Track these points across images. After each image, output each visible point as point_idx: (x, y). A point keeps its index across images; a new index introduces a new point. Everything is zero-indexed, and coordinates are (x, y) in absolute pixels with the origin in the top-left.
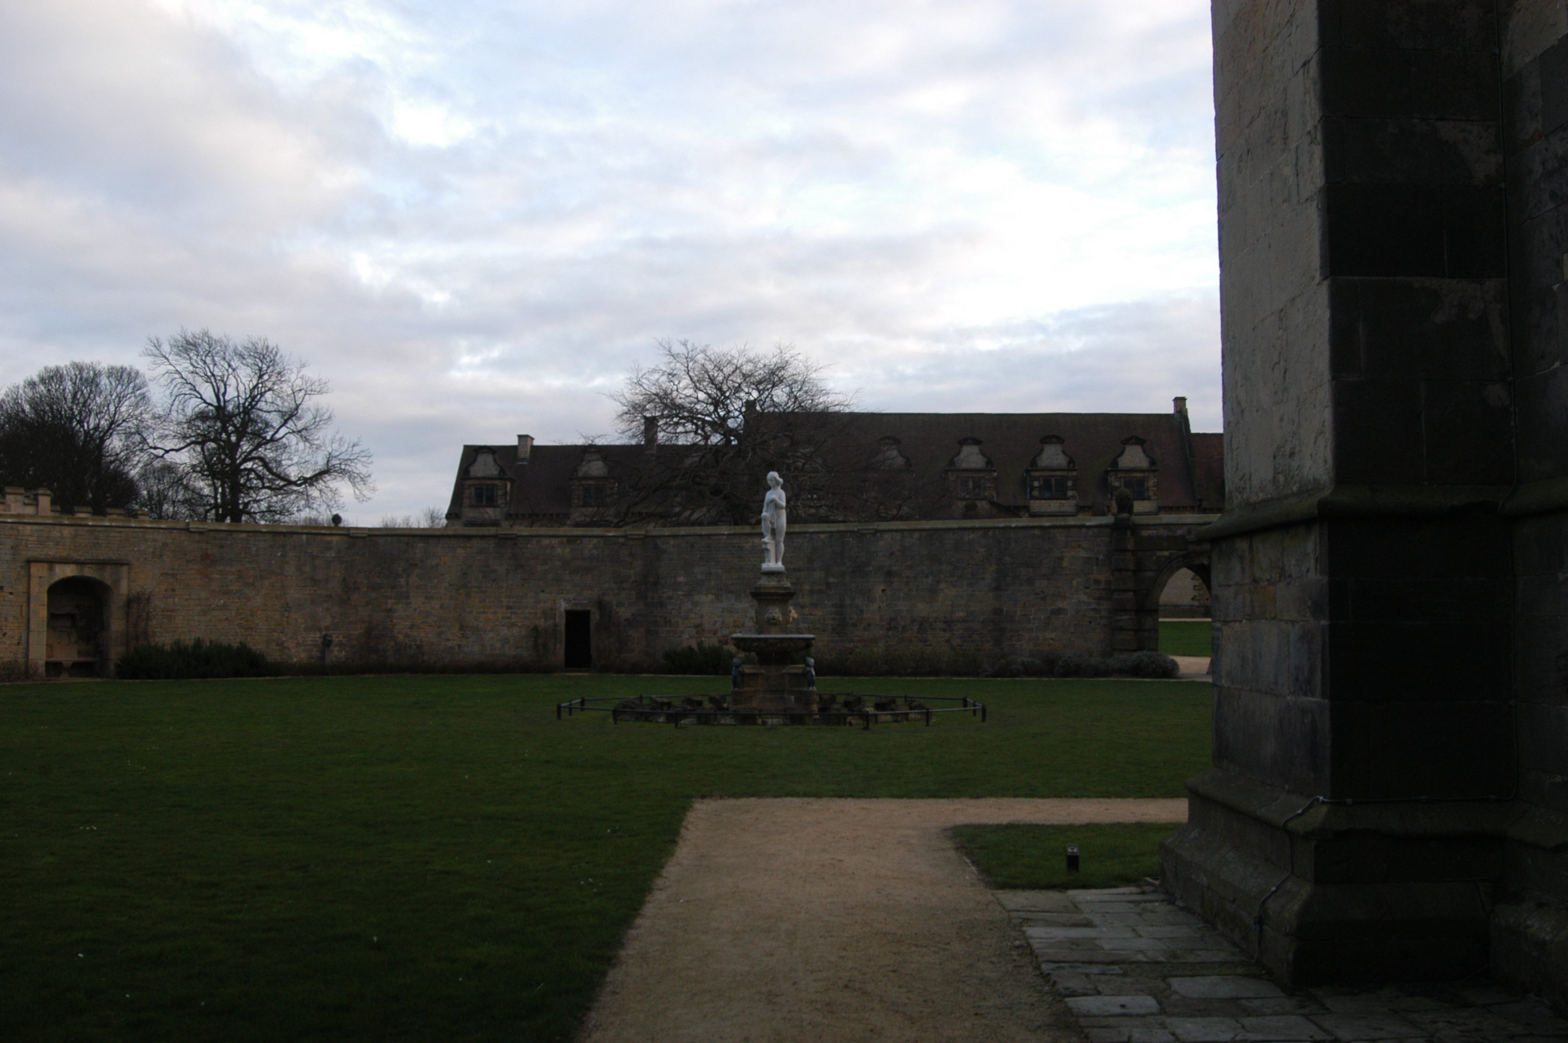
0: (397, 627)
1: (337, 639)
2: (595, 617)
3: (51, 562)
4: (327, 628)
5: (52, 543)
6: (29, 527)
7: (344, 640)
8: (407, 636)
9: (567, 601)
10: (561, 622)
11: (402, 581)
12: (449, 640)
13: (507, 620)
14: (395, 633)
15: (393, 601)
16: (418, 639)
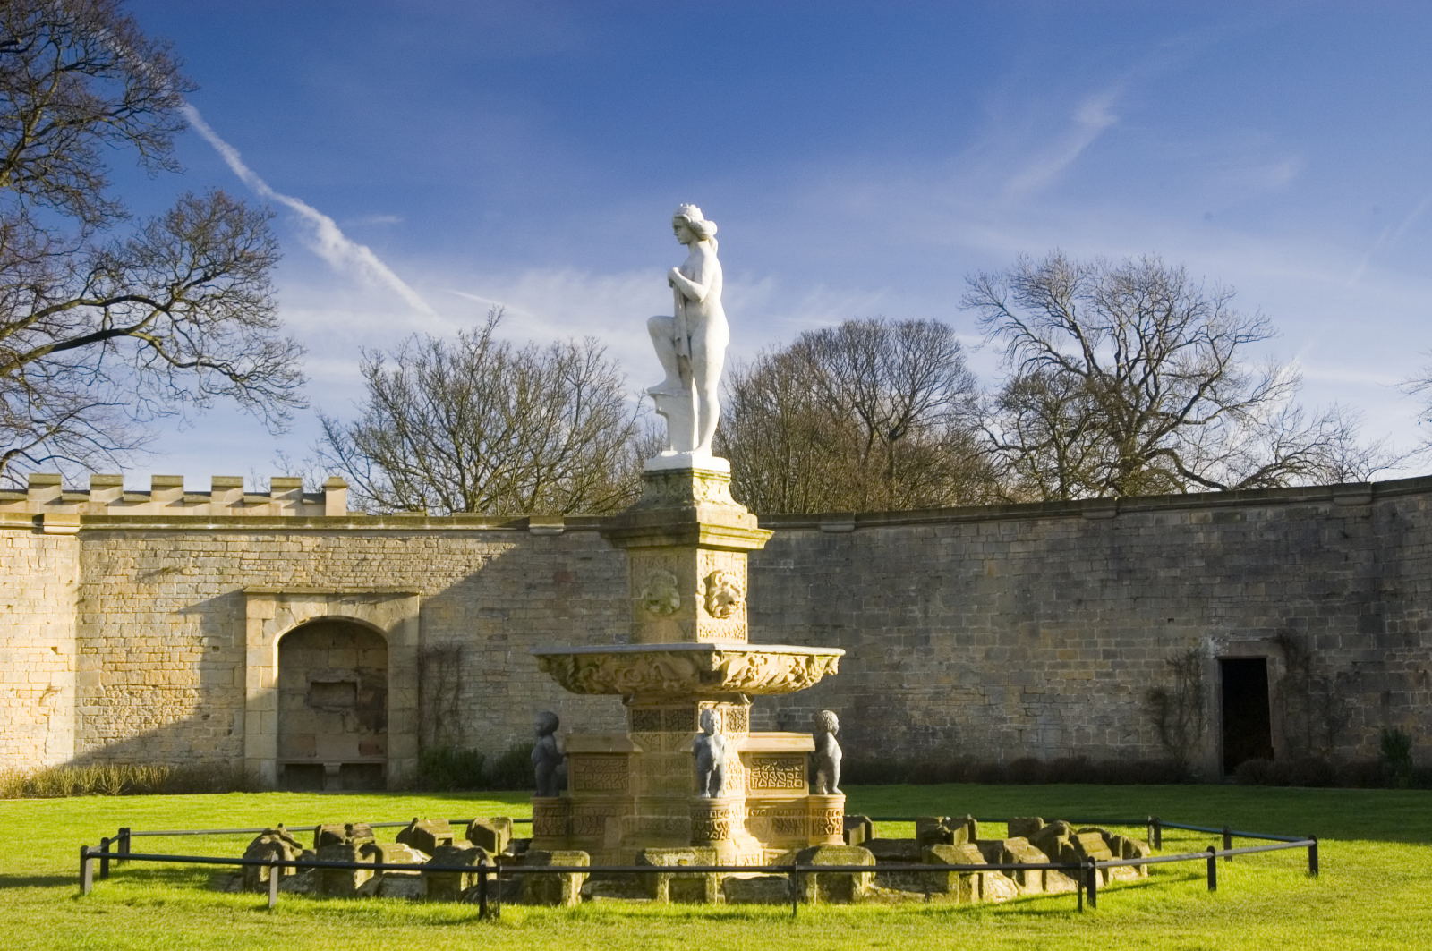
2: (1277, 669)
3: (283, 596)
5: (284, 564)
8: (928, 713)
9: (1221, 639)
10: (1212, 680)
11: (917, 612)
13: (1107, 680)
14: (908, 708)
15: (902, 648)
16: (948, 718)
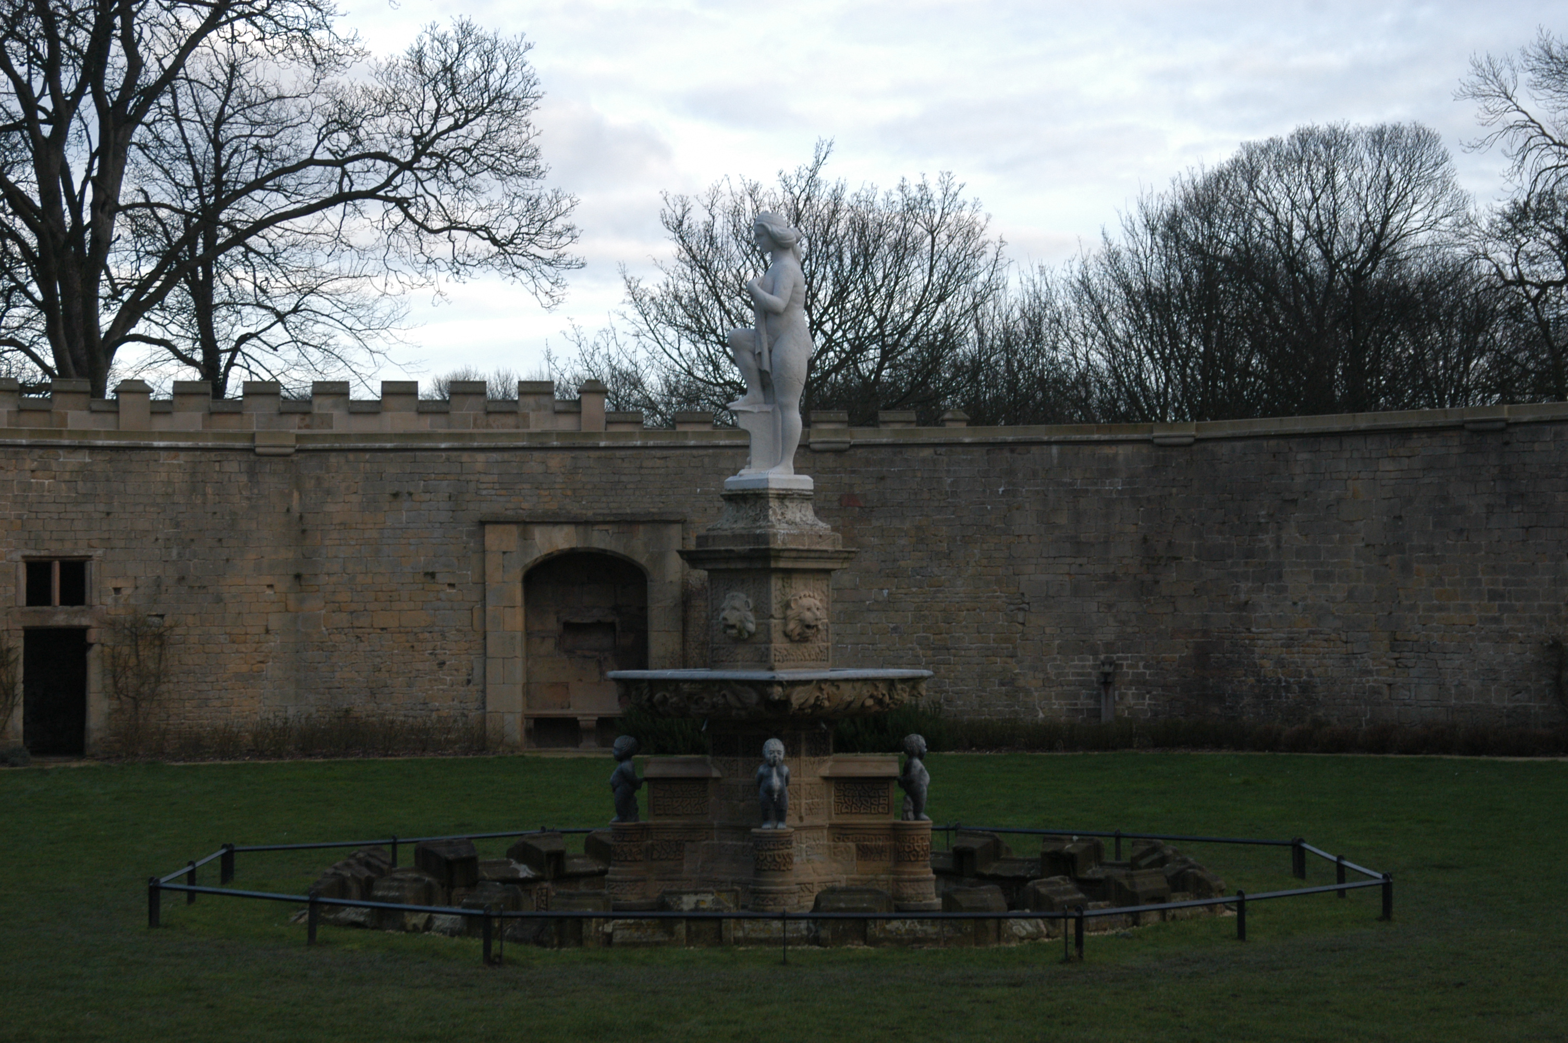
0: (1260, 642)
1: (1131, 671)
3: (525, 524)
4: (1109, 647)
5: (525, 486)
6: (481, 457)
7: (1148, 672)
8: (1280, 663)
11: (1267, 539)
12: (1369, 673)
13: (1494, 626)
14: (1257, 656)
15: (1250, 585)
16: (1304, 670)
